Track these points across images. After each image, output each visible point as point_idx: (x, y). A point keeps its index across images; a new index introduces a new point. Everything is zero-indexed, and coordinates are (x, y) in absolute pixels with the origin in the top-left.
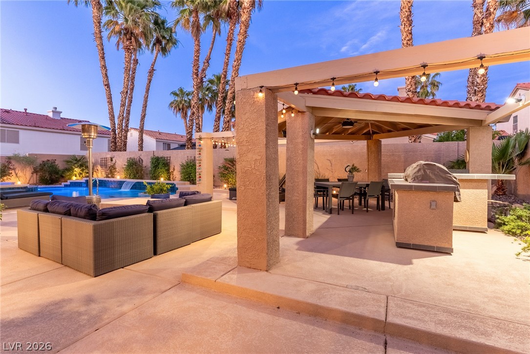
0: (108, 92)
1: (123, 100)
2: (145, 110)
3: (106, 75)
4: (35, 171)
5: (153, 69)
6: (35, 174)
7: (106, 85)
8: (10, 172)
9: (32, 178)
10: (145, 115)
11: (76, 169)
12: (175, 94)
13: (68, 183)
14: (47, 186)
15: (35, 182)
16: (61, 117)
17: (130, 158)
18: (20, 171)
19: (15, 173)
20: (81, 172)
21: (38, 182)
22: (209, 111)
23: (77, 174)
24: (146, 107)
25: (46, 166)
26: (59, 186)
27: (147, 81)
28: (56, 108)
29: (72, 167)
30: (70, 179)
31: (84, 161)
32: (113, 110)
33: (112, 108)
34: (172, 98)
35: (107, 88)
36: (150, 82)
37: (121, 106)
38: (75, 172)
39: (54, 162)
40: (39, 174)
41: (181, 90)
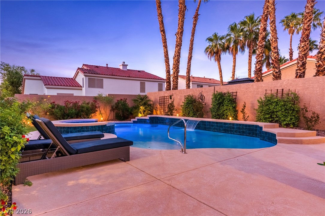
0: (164, 37)
1: (178, 40)
2: (192, 52)
3: (162, 21)
4: (113, 109)
5: (197, 14)
6: (112, 112)
7: (162, 31)
8: (97, 109)
9: (111, 115)
10: (191, 57)
11: (141, 107)
12: (210, 40)
13: (136, 120)
14: (121, 122)
15: (113, 119)
16: (128, 69)
17: (189, 96)
18: (102, 109)
19: (100, 110)
20: (145, 110)
21: (114, 118)
22: (242, 51)
23: (142, 112)
24: (192, 49)
25: (120, 104)
26: (129, 122)
27: (192, 26)
28: (124, 62)
29: (138, 105)
30: (137, 116)
31: (147, 99)
32: (168, 53)
33: (167, 52)
34: (208, 44)
35: (163, 33)
36: (195, 26)
37: (176, 47)
38: (141, 110)
39: (126, 101)
40: (115, 111)
41: (216, 35)
